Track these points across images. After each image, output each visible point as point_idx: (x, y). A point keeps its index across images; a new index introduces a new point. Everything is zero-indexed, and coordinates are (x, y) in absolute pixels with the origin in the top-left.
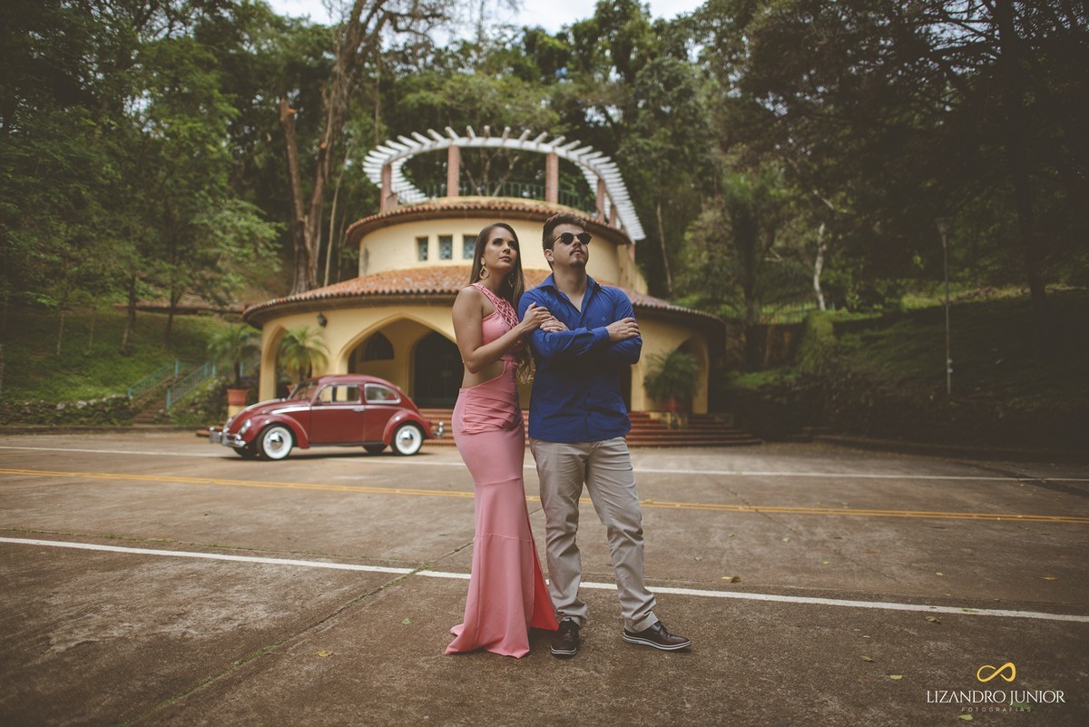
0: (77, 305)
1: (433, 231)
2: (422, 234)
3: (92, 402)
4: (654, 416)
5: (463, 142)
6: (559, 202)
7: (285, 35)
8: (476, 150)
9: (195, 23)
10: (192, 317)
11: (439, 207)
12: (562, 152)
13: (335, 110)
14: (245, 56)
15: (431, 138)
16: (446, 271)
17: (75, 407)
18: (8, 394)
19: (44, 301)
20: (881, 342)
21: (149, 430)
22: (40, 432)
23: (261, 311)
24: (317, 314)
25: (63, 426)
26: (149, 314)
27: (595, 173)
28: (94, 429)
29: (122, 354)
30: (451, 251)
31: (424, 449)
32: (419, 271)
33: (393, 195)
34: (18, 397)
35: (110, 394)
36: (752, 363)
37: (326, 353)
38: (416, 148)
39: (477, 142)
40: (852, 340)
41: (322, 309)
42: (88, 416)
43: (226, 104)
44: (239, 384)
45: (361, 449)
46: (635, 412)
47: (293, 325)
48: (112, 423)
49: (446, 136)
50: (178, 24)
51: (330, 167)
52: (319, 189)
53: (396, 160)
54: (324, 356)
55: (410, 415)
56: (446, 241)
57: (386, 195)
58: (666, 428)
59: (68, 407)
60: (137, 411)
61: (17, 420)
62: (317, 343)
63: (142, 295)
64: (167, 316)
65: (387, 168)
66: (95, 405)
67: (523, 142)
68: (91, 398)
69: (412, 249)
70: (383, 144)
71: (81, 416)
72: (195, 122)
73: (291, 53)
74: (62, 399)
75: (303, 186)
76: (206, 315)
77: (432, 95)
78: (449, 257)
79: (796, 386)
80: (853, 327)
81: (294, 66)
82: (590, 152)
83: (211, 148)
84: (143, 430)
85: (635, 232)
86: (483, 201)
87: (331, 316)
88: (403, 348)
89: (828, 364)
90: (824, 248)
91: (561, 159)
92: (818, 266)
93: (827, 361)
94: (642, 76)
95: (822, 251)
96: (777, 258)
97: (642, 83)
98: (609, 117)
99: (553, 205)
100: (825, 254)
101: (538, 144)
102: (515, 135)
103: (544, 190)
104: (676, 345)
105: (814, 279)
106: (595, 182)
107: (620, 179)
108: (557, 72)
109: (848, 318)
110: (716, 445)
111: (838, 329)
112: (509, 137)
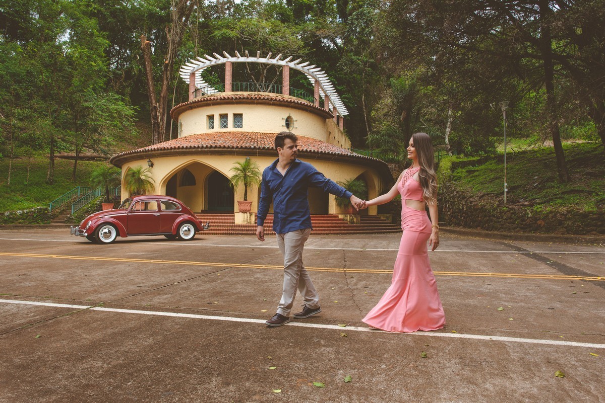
0: (24, 156)
1: (217, 111)
2: (210, 113)
3: (25, 211)
4: (341, 216)
5: (234, 60)
6: (290, 94)
8: (243, 64)
10: (92, 162)
11: (219, 97)
12: (292, 65)
13: (173, 41)
14: (124, 10)
15: (216, 59)
16: (222, 135)
17: (15, 214)
20: (476, 174)
21: (60, 227)
23: (118, 159)
24: (148, 160)
25: (9, 225)
26: (66, 160)
27: (313, 77)
28: (26, 226)
29: (47, 183)
30: (227, 123)
31: (197, 236)
32: (207, 134)
33: (197, 90)
35: (37, 206)
37: (153, 182)
38: (208, 63)
39: (242, 59)
40: (461, 172)
41: (151, 157)
42: (23, 219)
43: (101, 38)
44: (108, 201)
45: (163, 237)
46: (330, 214)
47: (134, 166)
48: (38, 223)
49: (224, 57)
51: (171, 74)
52: (165, 87)
53: (197, 70)
54: (151, 183)
55: (189, 218)
56: (224, 117)
57: (192, 90)
58: (347, 223)
59: (11, 214)
60: (54, 216)
62: (146, 176)
63: (63, 149)
64: (73, 161)
65: (193, 75)
66: (27, 213)
67: (268, 59)
68: (25, 209)
69: (204, 121)
70: (189, 62)
71: (19, 219)
72: (83, 49)
73: (151, 7)
74: (8, 210)
75: (155, 85)
76: (100, 160)
77: (229, 31)
78: (225, 127)
80: (463, 165)
81: (152, 15)
82: (308, 65)
83: (93, 64)
84: (56, 227)
85: (343, 111)
86: (245, 94)
87: (155, 161)
88: (201, 179)
89: (445, 186)
90: (451, 119)
91: (291, 69)
92: (448, 130)
93: (444, 184)
94: (352, 19)
95: (450, 121)
96: (425, 125)
97: (352, 23)
98: (335, 44)
99: (286, 96)
100: (452, 123)
101: (277, 60)
102: (264, 55)
103: (282, 87)
104: (355, 177)
105: (445, 137)
106: (314, 82)
107: (329, 81)
108: (306, 18)
109: (461, 160)
110: (375, 233)
111: (454, 166)
112: (260, 57)
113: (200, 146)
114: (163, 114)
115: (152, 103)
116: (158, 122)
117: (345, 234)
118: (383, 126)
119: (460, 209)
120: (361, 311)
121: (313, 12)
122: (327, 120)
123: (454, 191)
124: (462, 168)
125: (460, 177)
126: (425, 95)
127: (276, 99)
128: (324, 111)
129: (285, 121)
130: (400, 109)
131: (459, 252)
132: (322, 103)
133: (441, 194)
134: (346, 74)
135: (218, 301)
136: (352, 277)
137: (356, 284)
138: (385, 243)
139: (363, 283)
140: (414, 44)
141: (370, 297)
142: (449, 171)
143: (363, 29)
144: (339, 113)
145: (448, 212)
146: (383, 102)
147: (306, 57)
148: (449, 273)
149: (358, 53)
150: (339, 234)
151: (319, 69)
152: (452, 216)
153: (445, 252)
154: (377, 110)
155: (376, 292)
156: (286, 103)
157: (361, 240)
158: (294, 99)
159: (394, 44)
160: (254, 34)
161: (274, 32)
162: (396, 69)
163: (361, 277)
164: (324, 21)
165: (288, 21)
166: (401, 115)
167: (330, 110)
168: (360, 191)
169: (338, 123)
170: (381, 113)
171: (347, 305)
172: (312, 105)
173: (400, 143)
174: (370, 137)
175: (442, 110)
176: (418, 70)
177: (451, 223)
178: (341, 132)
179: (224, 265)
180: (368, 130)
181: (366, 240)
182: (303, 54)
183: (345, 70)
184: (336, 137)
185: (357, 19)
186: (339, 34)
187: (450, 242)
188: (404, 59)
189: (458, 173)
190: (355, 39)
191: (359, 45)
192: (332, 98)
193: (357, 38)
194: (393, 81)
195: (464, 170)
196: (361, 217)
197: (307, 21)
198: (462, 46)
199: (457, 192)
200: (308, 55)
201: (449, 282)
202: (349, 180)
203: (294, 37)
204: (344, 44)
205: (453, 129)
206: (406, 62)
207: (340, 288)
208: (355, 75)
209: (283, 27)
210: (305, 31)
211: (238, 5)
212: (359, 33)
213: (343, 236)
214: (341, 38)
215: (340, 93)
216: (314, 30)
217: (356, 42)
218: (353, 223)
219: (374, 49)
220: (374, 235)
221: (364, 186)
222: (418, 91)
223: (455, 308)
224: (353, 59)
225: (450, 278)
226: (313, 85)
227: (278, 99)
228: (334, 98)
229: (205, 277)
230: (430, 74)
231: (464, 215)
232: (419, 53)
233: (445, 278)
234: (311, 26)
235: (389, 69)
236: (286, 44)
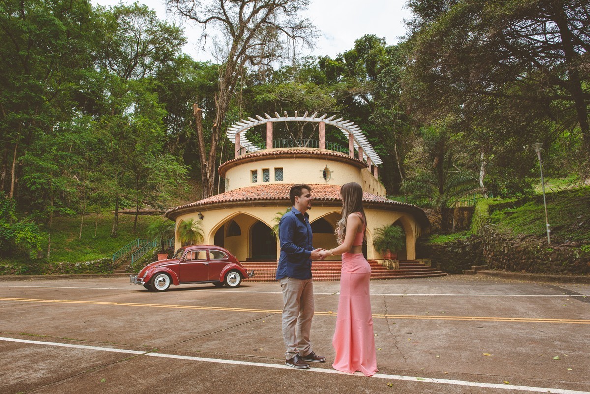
0: (94, 213)
1: (259, 167)
2: (254, 169)
3: (92, 262)
4: (379, 262)
5: (274, 120)
6: (326, 148)
7: (199, 71)
8: (283, 123)
9: (155, 69)
10: (150, 216)
11: (261, 154)
12: (327, 121)
13: (221, 107)
14: (179, 84)
15: (259, 120)
16: (264, 188)
17: (84, 265)
18: (52, 259)
19: (69, 212)
20: (515, 215)
21: (121, 276)
22: (66, 278)
23: (172, 213)
24: (198, 213)
25: (78, 274)
26: (128, 215)
27: (347, 131)
28: (93, 276)
29: (111, 236)
30: (269, 177)
31: (242, 284)
32: (251, 188)
33: (241, 148)
34: (57, 260)
35: (103, 258)
36: (446, 229)
37: (202, 233)
38: (251, 125)
39: (282, 119)
40: (500, 214)
41: (200, 210)
42: (91, 269)
43: (160, 109)
44: (163, 252)
45: (211, 285)
47: (186, 219)
48: (103, 273)
49: (265, 118)
50: (148, 71)
51: (219, 136)
52: (213, 148)
53: (242, 131)
54: (200, 235)
55: (235, 266)
56: (266, 171)
57: (237, 148)
58: (386, 269)
59: (81, 265)
60: (117, 266)
61: (56, 272)
62: (197, 228)
63: (126, 206)
64: (134, 216)
65: (238, 135)
66: (94, 264)
67: (305, 117)
68: (92, 260)
69: (249, 175)
70: (234, 124)
71: (87, 269)
72: (145, 118)
73: (201, 80)
74: (78, 261)
75: (205, 146)
76: (157, 215)
77: (269, 95)
78: (267, 180)
79: (466, 242)
80: (501, 207)
81: (202, 87)
82: (342, 121)
83: (153, 131)
84: (118, 276)
85: (376, 160)
86: (285, 150)
87: (205, 214)
88: (245, 230)
89: (483, 229)
90: (484, 163)
91: (326, 125)
92: (482, 173)
93: (483, 227)
94: (381, 77)
95: (484, 165)
96: (458, 170)
97: (381, 81)
98: (366, 100)
99: (323, 150)
100: (485, 166)
101: (313, 118)
102: (301, 114)
103: (318, 142)
104: (392, 222)
105: (479, 181)
106: (348, 136)
107: (362, 133)
108: (338, 78)
109: (498, 202)
110: (415, 278)
111: (492, 209)
112: (298, 116)
113: (245, 198)
114: (212, 171)
115: (202, 162)
116: (207, 179)
117: (385, 279)
118: (416, 172)
119: (501, 252)
120: (406, 359)
121: (344, 73)
122: (362, 170)
123: (493, 233)
124: (500, 210)
125: (498, 220)
126: (456, 141)
127: (313, 153)
128: (359, 162)
129: (322, 173)
130: (432, 156)
131: (504, 297)
132: (356, 155)
133: (480, 237)
134: (377, 126)
135: (262, 347)
136: (394, 323)
137: (399, 331)
138: (425, 288)
139: (406, 330)
140: (442, 95)
141: (414, 344)
142: (486, 213)
143: (392, 85)
144: (372, 163)
145: (489, 255)
146: (415, 150)
147: (340, 113)
148: (495, 319)
149: (388, 107)
150: (379, 279)
151: (353, 123)
152: (493, 259)
153: (489, 297)
154: (410, 158)
155: (420, 339)
156: (323, 156)
157: (401, 285)
158: (330, 152)
159: (422, 96)
160: (292, 96)
161: (309, 93)
162: (425, 119)
163: (403, 323)
164: (355, 80)
165: (322, 83)
166: (433, 161)
167: (364, 160)
168: (397, 236)
169: (373, 172)
170: (414, 160)
171: (391, 353)
172: (347, 157)
173: (434, 188)
174: (404, 184)
175: (474, 155)
176: (447, 118)
177: (493, 266)
178: (376, 180)
179: (268, 311)
180: (402, 177)
181: (407, 286)
182: (336, 110)
183: (377, 122)
184: (371, 186)
185: (385, 77)
186: (370, 91)
187: (493, 286)
188: (433, 109)
189: (496, 215)
190: (384, 94)
191: (388, 100)
192: (365, 149)
193: (387, 93)
194: (424, 130)
195: (502, 212)
196: (400, 262)
197: (339, 82)
198: (490, 94)
199: (497, 235)
200: (341, 111)
201: (496, 328)
202: (386, 226)
203: (328, 96)
204: (374, 99)
205: (487, 172)
206: (435, 112)
207: (382, 334)
208: (386, 127)
209: (317, 89)
210: (337, 91)
211: (277, 72)
212: (387, 88)
213: (383, 281)
214: (371, 94)
215: (373, 144)
216: (346, 89)
217: (385, 97)
218: (392, 268)
219: (403, 102)
220: (413, 280)
221: (400, 231)
222: (449, 138)
223: (506, 357)
224: (384, 112)
225: (497, 324)
226: (348, 138)
227: (315, 153)
228: (368, 149)
229: (251, 323)
230: (459, 121)
231: (506, 257)
232: (447, 102)
233: (491, 324)
234: (343, 85)
235: (419, 119)
236: (320, 103)
